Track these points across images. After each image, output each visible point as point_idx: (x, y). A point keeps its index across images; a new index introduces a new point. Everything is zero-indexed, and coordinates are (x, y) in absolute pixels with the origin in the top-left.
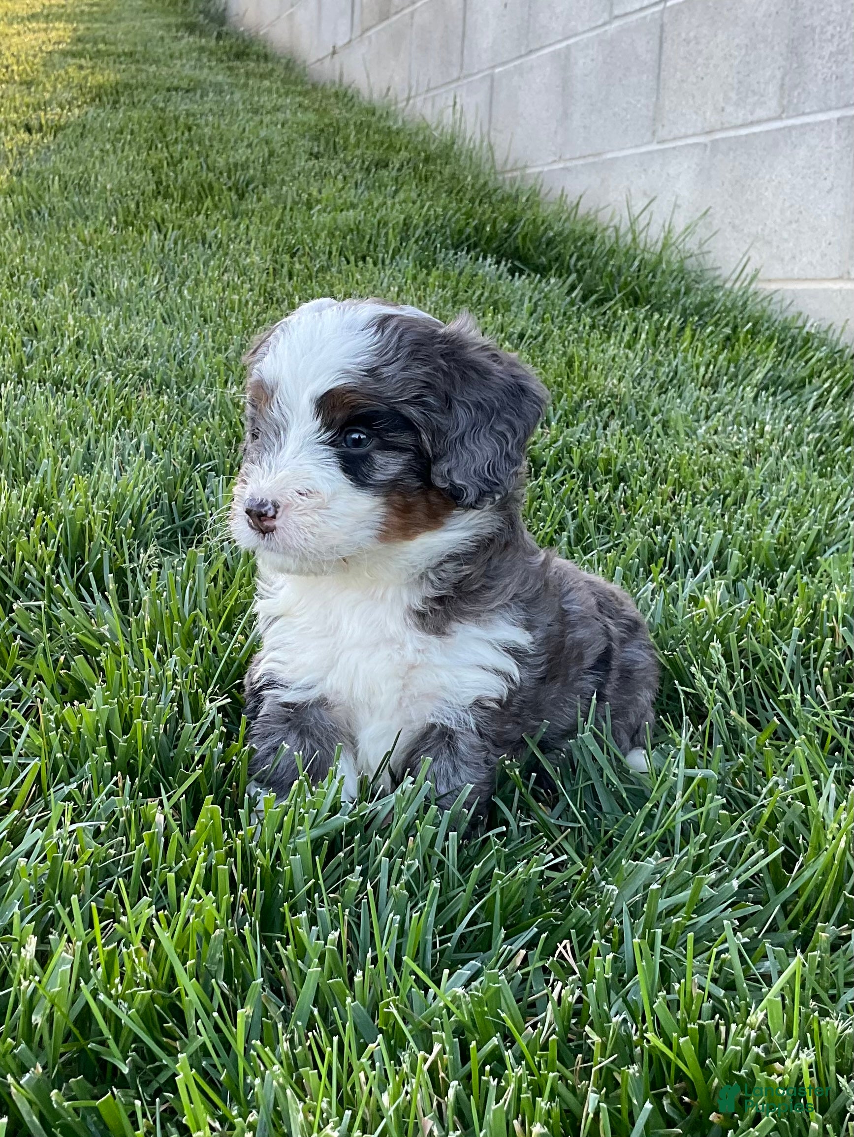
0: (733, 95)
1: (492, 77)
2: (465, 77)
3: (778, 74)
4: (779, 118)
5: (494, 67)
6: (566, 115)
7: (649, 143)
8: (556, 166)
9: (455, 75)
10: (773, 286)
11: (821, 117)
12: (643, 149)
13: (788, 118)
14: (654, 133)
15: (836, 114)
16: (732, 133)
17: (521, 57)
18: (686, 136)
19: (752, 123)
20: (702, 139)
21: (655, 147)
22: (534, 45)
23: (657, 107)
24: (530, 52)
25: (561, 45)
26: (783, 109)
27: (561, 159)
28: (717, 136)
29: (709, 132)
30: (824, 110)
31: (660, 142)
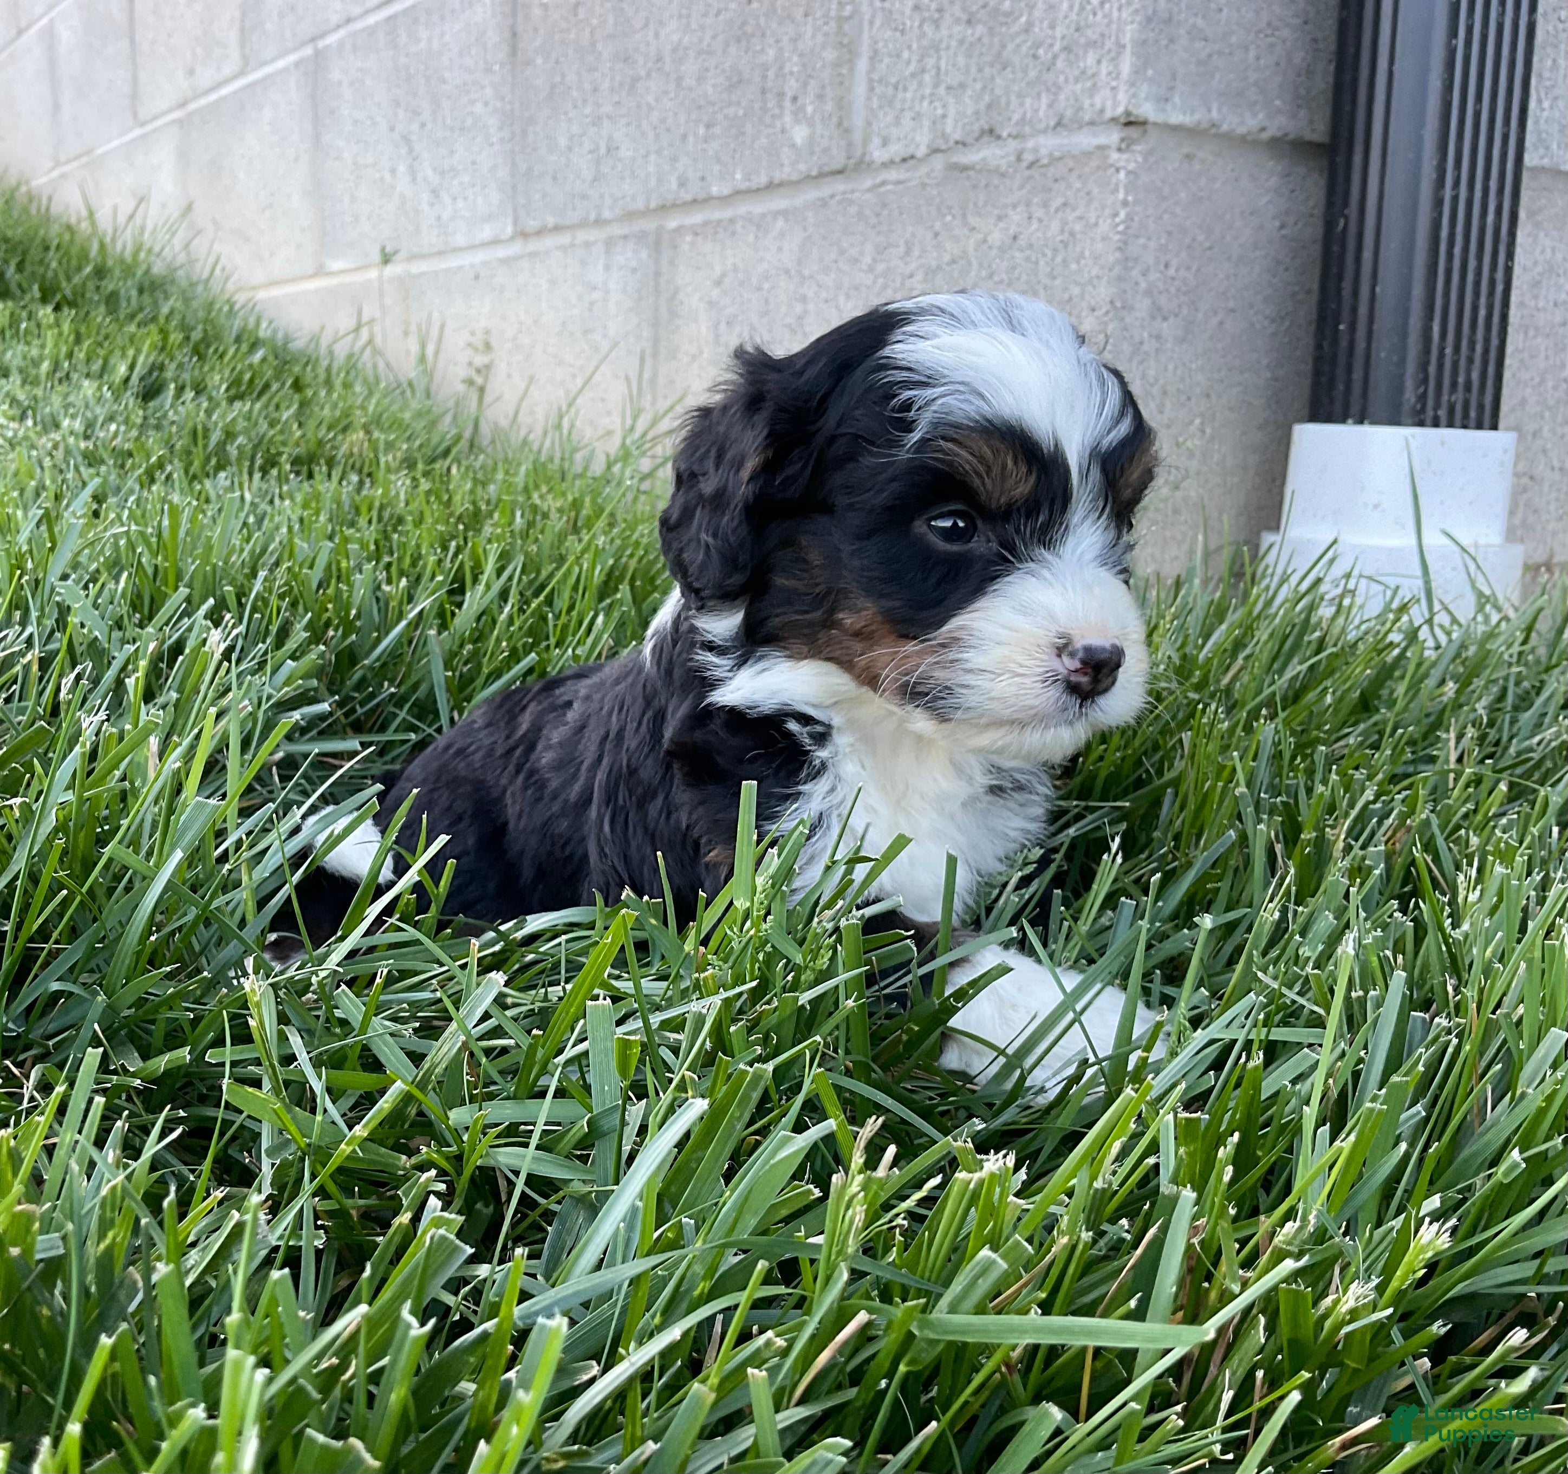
0: (200, 52)
3: (237, 14)
4: (242, 73)
6: (56, 108)
7: (131, 129)
8: (55, 174)
11: (281, 64)
12: (129, 137)
13: (253, 70)
14: (135, 115)
15: (292, 58)
16: (203, 101)
17: (13, 40)
18: (163, 114)
19: (221, 85)
20: (177, 115)
21: (138, 132)
22: (23, 24)
23: (135, 78)
24: (20, 32)
25: (45, 21)
26: (245, 60)
27: (58, 164)
28: (192, 107)
29: (183, 104)
30: (282, 55)
31: (143, 125)
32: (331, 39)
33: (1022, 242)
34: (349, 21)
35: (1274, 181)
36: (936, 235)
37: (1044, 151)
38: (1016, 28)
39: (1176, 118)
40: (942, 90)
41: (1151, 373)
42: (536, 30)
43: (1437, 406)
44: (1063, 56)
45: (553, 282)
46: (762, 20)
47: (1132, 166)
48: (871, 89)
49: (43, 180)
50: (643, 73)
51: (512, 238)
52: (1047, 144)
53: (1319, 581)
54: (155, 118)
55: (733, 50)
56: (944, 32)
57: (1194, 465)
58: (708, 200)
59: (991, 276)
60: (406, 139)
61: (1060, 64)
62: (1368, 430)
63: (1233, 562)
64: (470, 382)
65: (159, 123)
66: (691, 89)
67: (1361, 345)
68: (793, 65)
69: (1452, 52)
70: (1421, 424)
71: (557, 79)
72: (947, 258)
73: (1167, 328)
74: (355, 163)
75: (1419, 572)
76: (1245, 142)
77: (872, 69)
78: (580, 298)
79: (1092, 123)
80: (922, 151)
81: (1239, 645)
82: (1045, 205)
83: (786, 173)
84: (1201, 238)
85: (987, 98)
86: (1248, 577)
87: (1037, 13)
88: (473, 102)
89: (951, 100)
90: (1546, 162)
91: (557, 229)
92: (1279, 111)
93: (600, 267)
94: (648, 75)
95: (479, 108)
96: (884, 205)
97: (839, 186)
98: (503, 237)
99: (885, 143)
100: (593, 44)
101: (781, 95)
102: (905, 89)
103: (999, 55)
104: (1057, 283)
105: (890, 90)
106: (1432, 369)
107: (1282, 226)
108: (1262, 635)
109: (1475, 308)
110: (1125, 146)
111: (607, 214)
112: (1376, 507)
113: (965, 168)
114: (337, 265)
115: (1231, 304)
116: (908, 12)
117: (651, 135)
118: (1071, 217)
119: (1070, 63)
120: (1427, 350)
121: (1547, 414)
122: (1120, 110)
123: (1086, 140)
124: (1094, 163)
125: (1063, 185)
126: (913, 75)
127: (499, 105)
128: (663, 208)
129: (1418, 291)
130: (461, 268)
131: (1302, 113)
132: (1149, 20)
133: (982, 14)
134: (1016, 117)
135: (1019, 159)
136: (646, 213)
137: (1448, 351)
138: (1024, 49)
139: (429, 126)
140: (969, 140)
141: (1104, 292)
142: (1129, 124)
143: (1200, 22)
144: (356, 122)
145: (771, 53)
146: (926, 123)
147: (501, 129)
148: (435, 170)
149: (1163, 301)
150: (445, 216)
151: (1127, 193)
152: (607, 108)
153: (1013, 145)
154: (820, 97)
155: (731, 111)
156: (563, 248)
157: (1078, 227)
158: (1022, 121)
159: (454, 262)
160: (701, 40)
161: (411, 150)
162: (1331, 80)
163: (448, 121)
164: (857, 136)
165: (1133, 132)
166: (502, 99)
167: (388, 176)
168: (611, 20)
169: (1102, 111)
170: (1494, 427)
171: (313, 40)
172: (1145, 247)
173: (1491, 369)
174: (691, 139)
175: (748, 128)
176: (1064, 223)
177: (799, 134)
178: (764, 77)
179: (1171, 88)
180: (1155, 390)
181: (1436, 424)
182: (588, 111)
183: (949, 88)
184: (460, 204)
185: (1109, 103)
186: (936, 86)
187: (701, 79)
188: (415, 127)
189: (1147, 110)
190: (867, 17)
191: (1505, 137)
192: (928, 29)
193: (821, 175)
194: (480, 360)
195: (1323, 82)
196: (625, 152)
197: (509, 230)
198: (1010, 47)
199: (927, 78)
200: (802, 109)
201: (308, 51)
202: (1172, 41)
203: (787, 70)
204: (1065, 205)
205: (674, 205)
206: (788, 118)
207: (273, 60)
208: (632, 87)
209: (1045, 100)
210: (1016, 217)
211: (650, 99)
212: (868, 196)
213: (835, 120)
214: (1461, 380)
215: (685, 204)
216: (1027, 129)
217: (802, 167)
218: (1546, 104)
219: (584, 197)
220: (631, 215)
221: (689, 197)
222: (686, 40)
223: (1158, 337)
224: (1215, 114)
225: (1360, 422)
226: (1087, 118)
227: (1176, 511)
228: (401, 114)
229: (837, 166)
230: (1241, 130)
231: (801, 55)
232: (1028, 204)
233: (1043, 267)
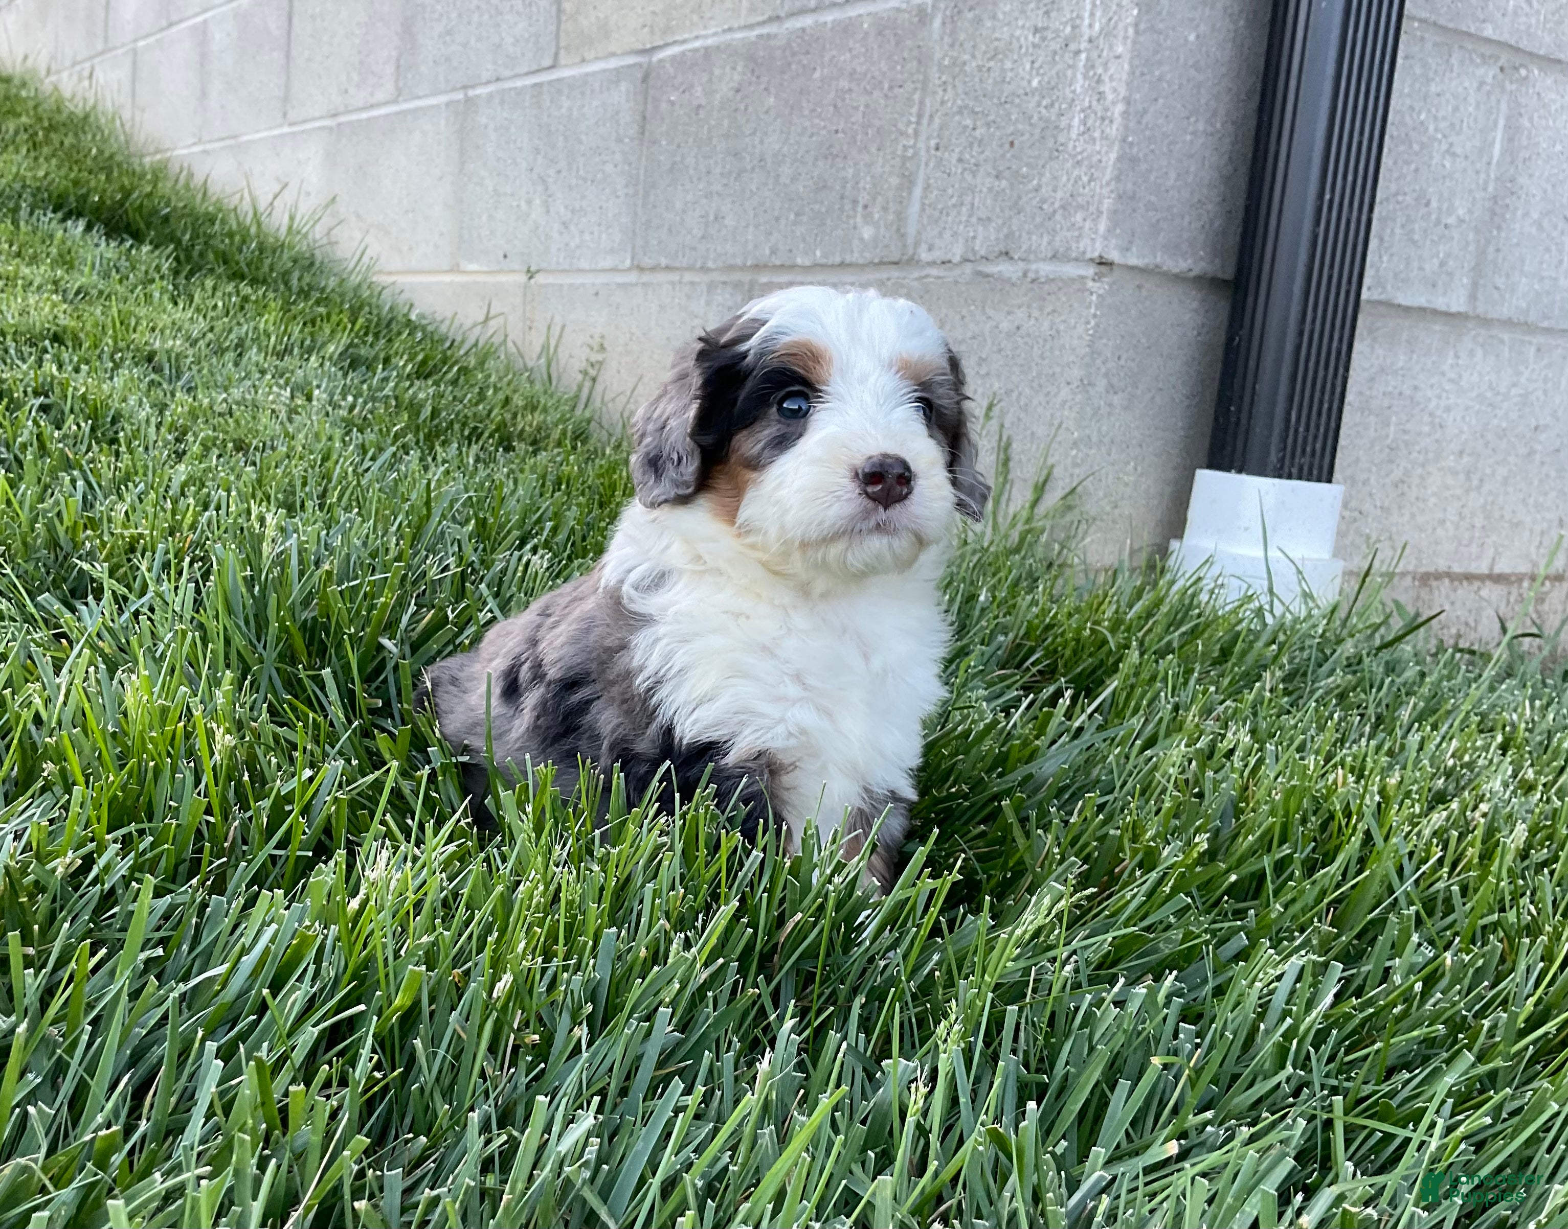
0: (355, 76)
1: (135, 51)
2: (110, 50)
3: (394, 54)
4: (395, 101)
5: (135, 41)
6: (204, 94)
7: (281, 126)
8: (195, 149)
9: (100, 47)
10: (390, 279)
11: (432, 101)
12: (276, 132)
13: (405, 101)
14: (285, 115)
15: (443, 99)
16: (354, 117)
17: (162, 30)
18: (313, 119)
19: (372, 106)
20: (326, 123)
21: (286, 130)
22: (175, 18)
23: (287, 87)
24: (171, 25)
25: (199, 19)
26: (399, 92)
27: (200, 141)
28: (342, 119)
29: (335, 115)
30: (434, 94)
31: (291, 125)
32: (479, 91)
33: (1023, 331)
34: (498, 79)
35: (1195, 305)
36: (963, 318)
37: (1042, 273)
38: (1030, 186)
39: (1133, 261)
40: (974, 220)
41: (1104, 428)
42: (663, 119)
43: (1292, 465)
44: (1060, 212)
45: (662, 307)
46: (845, 147)
47: (1101, 292)
48: (923, 210)
49: (184, 152)
50: (749, 167)
51: (629, 269)
52: (1045, 269)
53: (1199, 579)
54: (305, 121)
55: (820, 163)
56: (979, 181)
57: (1128, 491)
58: (793, 267)
59: (1000, 351)
60: (543, 180)
61: (1058, 217)
62: (1244, 478)
63: (1149, 560)
64: (585, 373)
65: (309, 126)
66: (785, 185)
67: (1244, 421)
68: (866, 183)
69: (1315, 236)
70: (1280, 476)
71: (678, 159)
72: (969, 334)
73: (1116, 400)
74: (495, 190)
75: (1265, 575)
76: (1178, 278)
77: (924, 197)
78: (684, 322)
79: (1076, 260)
80: (957, 259)
81: (1149, 615)
82: (1041, 309)
83: (855, 257)
84: (1143, 340)
85: (1005, 230)
86: (1158, 570)
87: (1044, 180)
88: (604, 163)
89: (980, 228)
90: (1383, 297)
91: (668, 268)
92: (1202, 259)
93: (702, 302)
94: (753, 169)
95: (609, 168)
96: (927, 292)
97: (895, 273)
98: (621, 267)
99: (930, 249)
100: (710, 139)
101: (855, 202)
102: (948, 214)
103: (1016, 203)
104: (1046, 362)
105: (937, 213)
106: (1290, 440)
107: (1199, 334)
108: (1164, 609)
109: (1321, 402)
110: (1097, 277)
111: (710, 264)
112: (1246, 529)
113: (987, 276)
114: (473, 267)
115: (1160, 385)
116: (954, 161)
117: (752, 213)
118: (1058, 320)
119: (1065, 218)
120: (1287, 428)
121: (1374, 469)
122: (1096, 254)
123: (1071, 270)
124: (1076, 286)
125: (1053, 297)
126: (954, 206)
127: (626, 167)
128: (758, 267)
129: (1283, 390)
130: (583, 285)
131: (1217, 261)
132: (1120, 197)
133: (1007, 174)
134: (1024, 247)
135: (1025, 275)
136: (743, 268)
137: (1301, 429)
138: (1034, 202)
139: (564, 173)
140: (991, 257)
141: (1076, 373)
142: (1101, 264)
143: (1153, 198)
144: (499, 159)
145: (851, 171)
146: (961, 240)
147: (627, 186)
148: (566, 207)
149: (1115, 381)
150: (572, 244)
151: (1097, 308)
152: (717, 187)
153: (1021, 265)
154: (885, 209)
155: (816, 207)
156: (673, 284)
157: (1062, 327)
158: (1029, 251)
159: (578, 280)
160: (797, 152)
161: (547, 189)
162: (1238, 239)
163: (581, 172)
164: (910, 241)
165: (1104, 269)
166: (630, 164)
167: (524, 206)
168: (726, 123)
169: (1084, 253)
170: (1329, 481)
171: (465, 87)
172: (1105, 345)
173: (1330, 442)
174: (783, 222)
175: (829, 222)
176: (1053, 323)
177: (867, 233)
178: (844, 187)
179: (1131, 242)
180: (1106, 440)
181: (1290, 477)
182: (701, 186)
183: (979, 219)
184: (587, 237)
185: (1089, 249)
186: (970, 216)
187: (794, 179)
188: (552, 172)
189: (1114, 255)
190: (924, 160)
191: (1348, 293)
192: (968, 177)
193: (881, 263)
194: (596, 357)
195: (1234, 240)
196: (729, 221)
197: (628, 263)
198: (1024, 199)
199: (964, 209)
200: (871, 214)
201: (460, 96)
202: (1134, 211)
203: (861, 185)
204: (1054, 311)
205: (765, 266)
206: (859, 219)
207: (426, 96)
208: (739, 175)
209: (1046, 239)
210: (1021, 314)
211: (754, 188)
212: (915, 283)
213: (894, 228)
214: (1308, 449)
215: (775, 266)
216: (1032, 257)
217: (867, 255)
218: (1385, 258)
219: (694, 249)
220: (731, 268)
221: (778, 262)
222: (785, 149)
223: (1110, 405)
224: (1158, 260)
225: (1240, 471)
226: (1074, 255)
227: (1114, 522)
228: (540, 159)
229: (896, 259)
230: (1176, 270)
231: (873, 177)
232: (1029, 307)
233: (1036, 351)
